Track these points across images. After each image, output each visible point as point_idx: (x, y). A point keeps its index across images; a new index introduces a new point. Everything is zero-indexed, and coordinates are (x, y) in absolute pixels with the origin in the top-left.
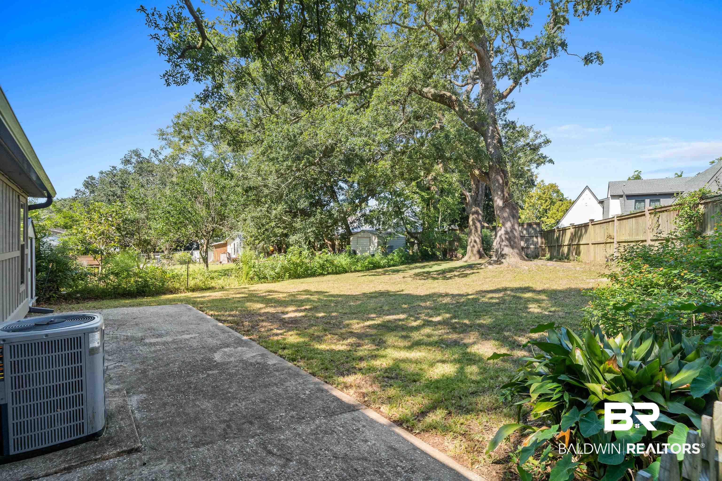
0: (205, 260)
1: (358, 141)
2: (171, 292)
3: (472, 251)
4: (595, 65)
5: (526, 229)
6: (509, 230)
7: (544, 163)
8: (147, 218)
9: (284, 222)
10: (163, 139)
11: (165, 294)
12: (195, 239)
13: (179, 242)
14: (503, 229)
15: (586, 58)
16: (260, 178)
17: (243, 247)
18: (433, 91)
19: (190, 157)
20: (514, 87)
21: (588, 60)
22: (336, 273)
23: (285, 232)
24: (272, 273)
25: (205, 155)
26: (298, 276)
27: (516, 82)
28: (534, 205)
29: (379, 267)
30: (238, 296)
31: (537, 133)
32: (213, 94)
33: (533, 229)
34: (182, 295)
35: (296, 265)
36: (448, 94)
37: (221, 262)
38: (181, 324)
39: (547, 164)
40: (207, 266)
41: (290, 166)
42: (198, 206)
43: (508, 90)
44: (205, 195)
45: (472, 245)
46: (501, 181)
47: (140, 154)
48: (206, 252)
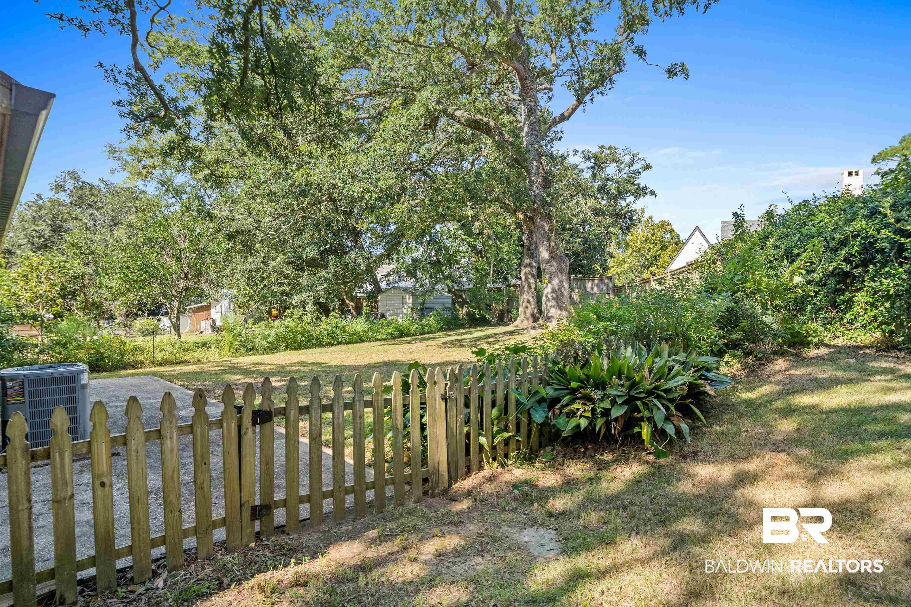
0: (176, 327)
1: (357, 187)
2: (133, 367)
3: (525, 313)
4: (681, 78)
5: (597, 286)
6: (556, 287)
7: (644, 195)
8: (97, 273)
9: (287, 276)
10: (114, 158)
11: (124, 368)
12: (162, 300)
13: (141, 304)
14: (550, 286)
15: (669, 70)
16: (250, 220)
17: (234, 311)
18: (466, 114)
19: (155, 184)
20: (577, 106)
21: (671, 72)
22: (350, 343)
23: (288, 290)
24: (264, 343)
25: (176, 181)
26: (299, 347)
27: (580, 101)
28: (639, 250)
29: (408, 335)
30: (216, 368)
31: (635, 155)
32: (179, 146)
33: (605, 284)
34: (147, 370)
35: (295, 333)
36: (485, 120)
37: (201, 332)
38: (147, 392)
39: (647, 196)
40: (179, 335)
41: (291, 205)
42: (167, 259)
43: (570, 110)
44: (175, 246)
45: (524, 305)
46: (547, 229)
47: (79, 177)
48: (178, 318)
